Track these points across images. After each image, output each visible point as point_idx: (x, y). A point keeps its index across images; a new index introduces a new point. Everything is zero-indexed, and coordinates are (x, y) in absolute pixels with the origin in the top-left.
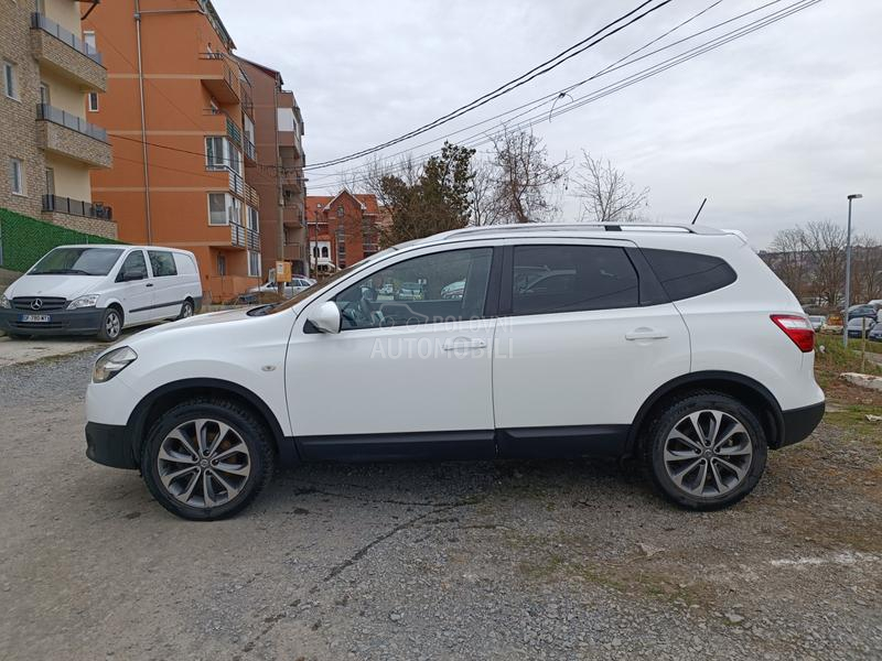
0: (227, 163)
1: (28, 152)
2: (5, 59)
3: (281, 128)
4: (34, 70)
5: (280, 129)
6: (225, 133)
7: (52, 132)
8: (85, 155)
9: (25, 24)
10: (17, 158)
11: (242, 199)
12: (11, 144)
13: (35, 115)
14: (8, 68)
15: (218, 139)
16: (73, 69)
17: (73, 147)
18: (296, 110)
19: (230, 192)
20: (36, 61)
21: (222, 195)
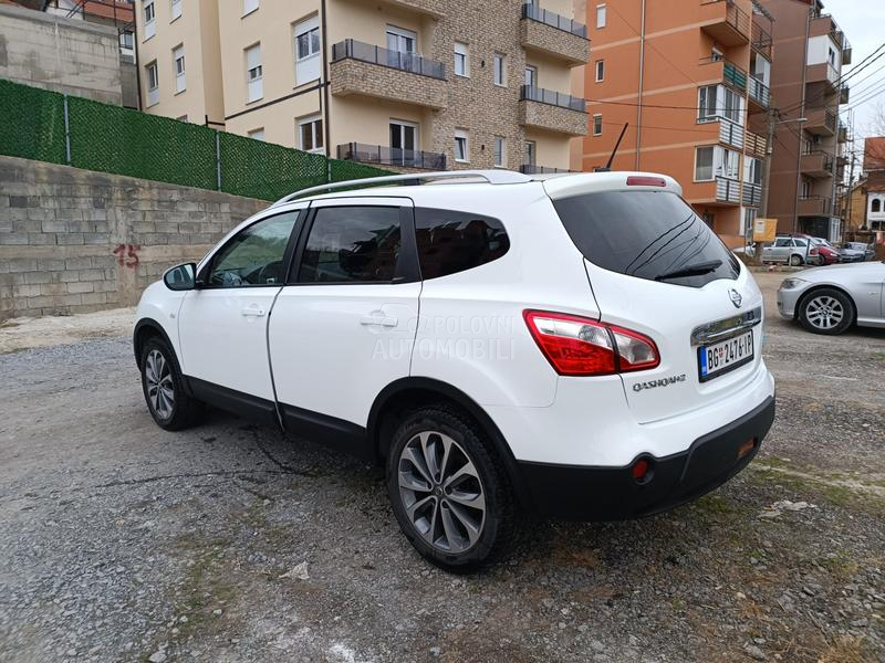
0: (720, 113)
1: (511, 129)
2: (496, 52)
3: (811, 61)
4: (521, 55)
5: (809, 64)
6: (720, 80)
7: (531, 109)
8: (560, 126)
9: (516, 17)
10: (501, 136)
11: (740, 151)
12: (496, 124)
13: (518, 97)
14: (501, 60)
15: (713, 89)
16: (555, 48)
17: (550, 120)
18: (837, 37)
19: (721, 144)
20: (524, 48)
21: (710, 149)
